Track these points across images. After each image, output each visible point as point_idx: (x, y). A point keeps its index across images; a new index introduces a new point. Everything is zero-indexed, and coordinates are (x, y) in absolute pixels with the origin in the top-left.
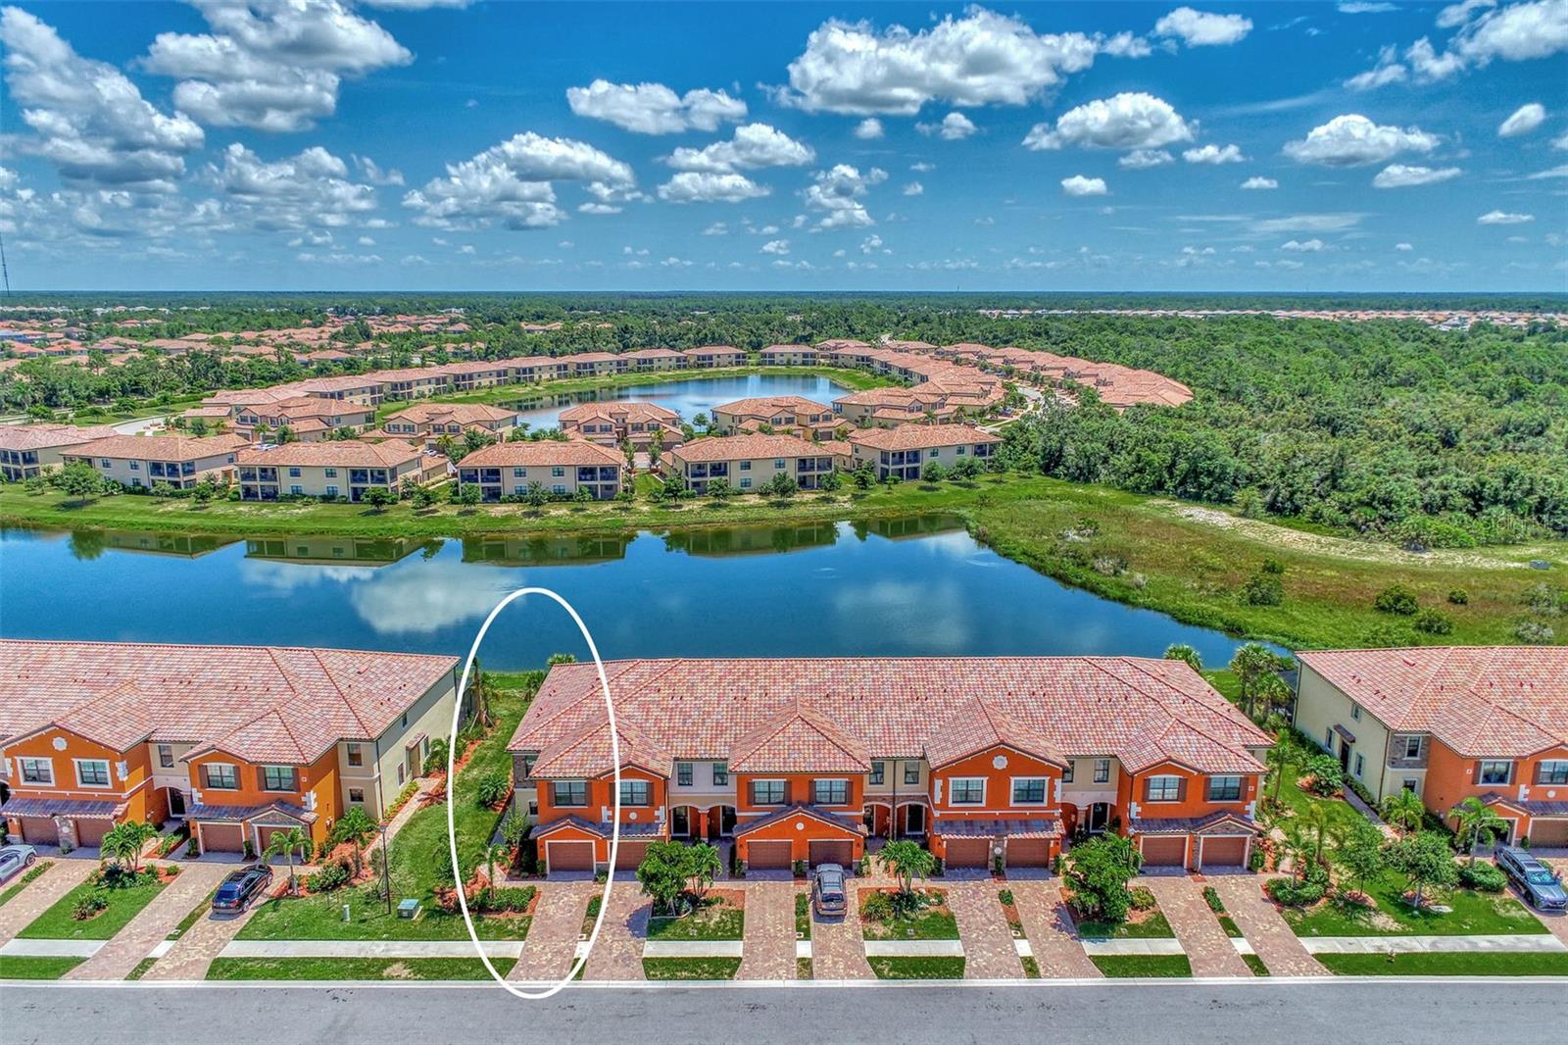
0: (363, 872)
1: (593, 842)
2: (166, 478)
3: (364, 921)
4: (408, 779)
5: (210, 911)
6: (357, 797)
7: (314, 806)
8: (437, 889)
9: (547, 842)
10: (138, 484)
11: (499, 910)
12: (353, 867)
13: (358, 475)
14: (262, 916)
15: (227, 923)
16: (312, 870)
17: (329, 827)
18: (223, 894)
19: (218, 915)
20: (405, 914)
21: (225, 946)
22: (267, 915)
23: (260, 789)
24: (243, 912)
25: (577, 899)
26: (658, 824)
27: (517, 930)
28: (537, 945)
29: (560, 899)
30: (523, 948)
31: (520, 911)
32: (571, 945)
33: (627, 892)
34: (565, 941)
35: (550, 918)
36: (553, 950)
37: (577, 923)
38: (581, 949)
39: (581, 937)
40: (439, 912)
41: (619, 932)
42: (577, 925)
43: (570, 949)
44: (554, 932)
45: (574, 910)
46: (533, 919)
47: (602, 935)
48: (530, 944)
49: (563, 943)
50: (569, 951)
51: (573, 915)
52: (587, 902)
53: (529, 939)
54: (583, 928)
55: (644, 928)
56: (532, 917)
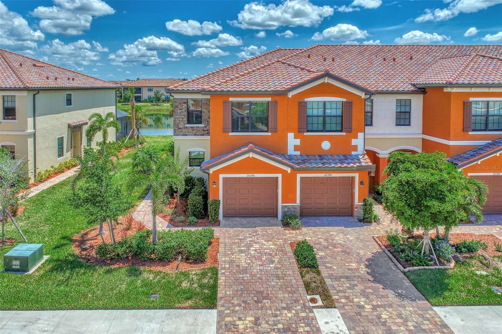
1: (280, 176)
4: (68, 155)
9: (221, 176)
11: (164, 260)
20: (16, 264)
25: (273, 247)
26: (357, 156)
27: (198, 290)
28: (241, 316)
29: (249, 246)
30: (218, 322)
31: (196, 262)
32: (303, 314)
33: (337, 238)
34: (289, 309)
35: (245, 271)
36: (276, 325)
37: (293, 278)
38: (327, 323)
39: (313, 300)
40: (71, 262)
41: (371, 291)
42: (294, 281)
43: (308, 325)
44: (261, 293)
45: (276, 260)
46: (219, 273)
47: (347, 298)
48: (228, 315)
49: (286, 311)
50: (307, 329)
51: (279, 266)
52: (288, 249)
53: (223, 306)
54: (307, 286)
55: (407, 284)
56: (217, 270)
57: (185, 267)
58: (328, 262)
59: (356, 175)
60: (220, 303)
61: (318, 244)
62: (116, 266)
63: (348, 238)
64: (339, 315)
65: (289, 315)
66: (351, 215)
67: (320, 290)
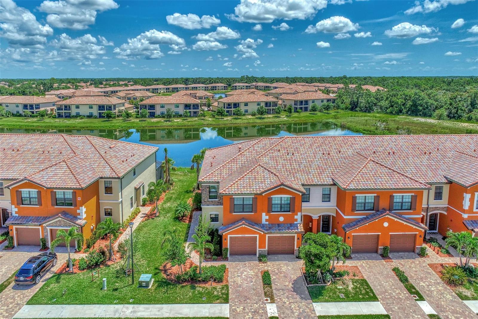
0: (114, 257)
1: (258, 236)
2: (29, 110)
3: (116, 290)
4: (135, 206)
5: (13, 284)
6: (109, 213)
7: (84, 216)
8: (161, 268)
9: (229, 236)
10: (18, 113)
11: (205, 281)
12: (107, 254)
13: (101, 107)
14: (48, 286)
15: (24, 292)
16: (81, 256)
17: (92, 230)
18: (23, 271)
19: (19, 286)
20: (144, 284)
21: (19, 309)
22: (52, 286)
23: (52, 205)
24: (35, 284)
25: (253, 273)
26: (297, 224)
27: (221, 295)
28: (238, 306)
29: (242, 273)
30: (230, 309)
31: (219, 282)
32: (262, 306)
33: (283, 268)
34: (256, 303)
35: (240, 286)
36: (251, 310)
37: (260, 290)
38: (270, 309)
39: (267, 300)
40: (165, 282)
41: (291, 296)
42: (260, 291)
43: (263, 310)
44: (247, 296)
45: (254, 281)
46: (229, 287)
47: (280, 299)
48: (233, 306)
49: (255, 305)
50: (262, 311)
51: (255, 284)
52: (260, 275)
53: (231, 302)
54: (265, 293)
55: (306, 293)
56: (228, 286)
57: (214, 285)
58: (276, 282)
59: (296, 235)
60: (230, 301)
61: (273, 272)
62: (185, 284)
63: (288, 268)
64: (276, 306)
65: (257, 306)
66: (293, 254)
67: (270, 295)
